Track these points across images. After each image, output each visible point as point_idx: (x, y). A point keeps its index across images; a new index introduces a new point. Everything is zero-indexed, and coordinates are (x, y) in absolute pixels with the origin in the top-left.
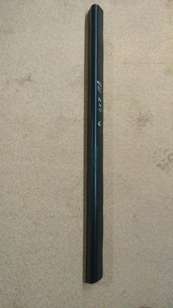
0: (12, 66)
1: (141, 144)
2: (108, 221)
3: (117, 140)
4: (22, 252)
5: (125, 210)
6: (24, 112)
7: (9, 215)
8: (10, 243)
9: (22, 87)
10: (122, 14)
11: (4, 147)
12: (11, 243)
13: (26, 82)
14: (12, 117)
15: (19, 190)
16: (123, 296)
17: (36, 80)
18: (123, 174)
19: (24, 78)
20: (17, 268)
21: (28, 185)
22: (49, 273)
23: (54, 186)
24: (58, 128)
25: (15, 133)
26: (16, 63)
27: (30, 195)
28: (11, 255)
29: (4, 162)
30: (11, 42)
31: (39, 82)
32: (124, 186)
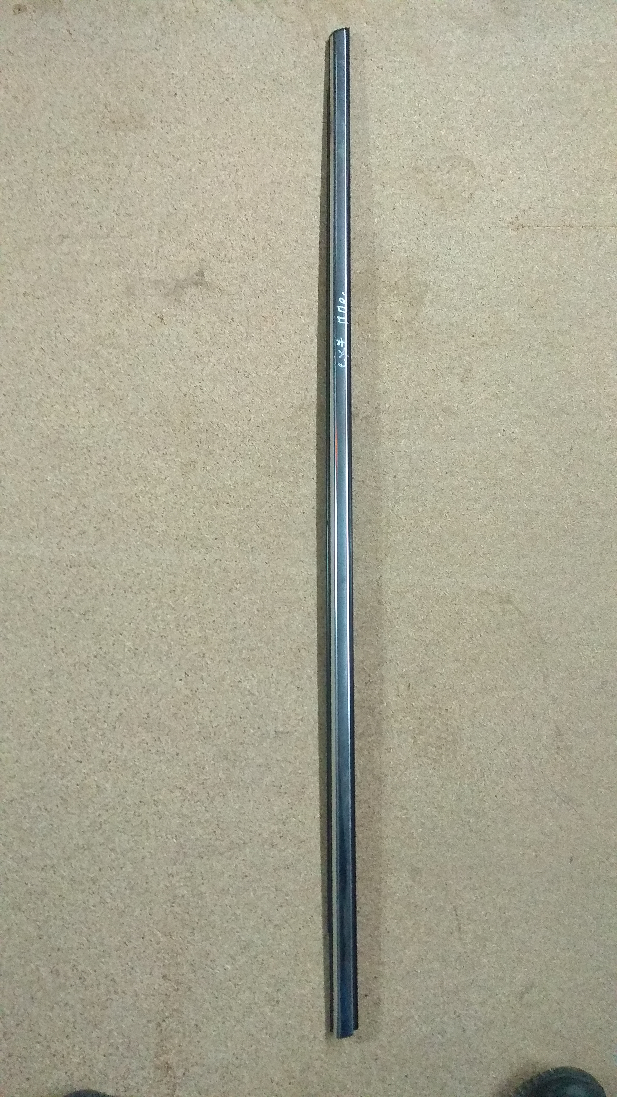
0: (142, 238)
1: (578, 495)
2: (469, 749)
3: (494, 481)
4: (185, 850)
5: (527, 713)
6: (184, 389)
7: (140, 729)
8: (144, 823)
9: (175, 309)
10: (504, 64)
11: (120, 505)
12: (147, 821)
13: (189, 289)
14: (143, 406)
15: (170, 647)
16: (524, 1002)
17: (224, 284)
18: (516, 595)
19: (182, 276)
20: (169, 905)
21: (202, 630)
22: (275, 923)
23: (286, 632)
24: (295, 443)
25: (156, 459)
26: (155, 227)
27: (209, 662)
28: (148, 861)
29: (121, 554)
30: (138, 157)
31: (232, 289)
32: (522, 632)
